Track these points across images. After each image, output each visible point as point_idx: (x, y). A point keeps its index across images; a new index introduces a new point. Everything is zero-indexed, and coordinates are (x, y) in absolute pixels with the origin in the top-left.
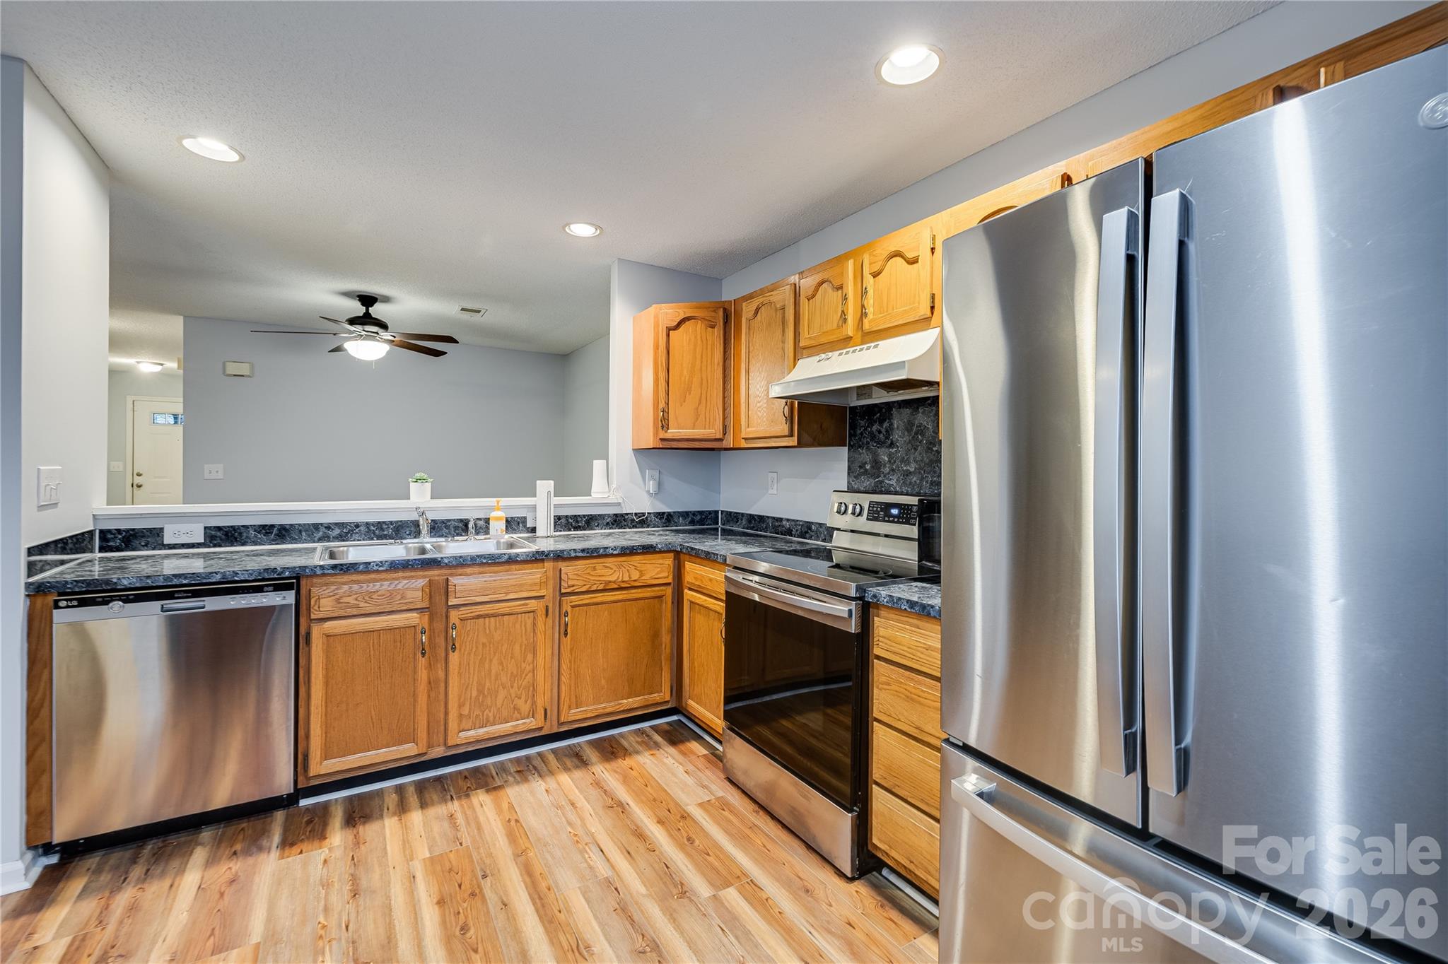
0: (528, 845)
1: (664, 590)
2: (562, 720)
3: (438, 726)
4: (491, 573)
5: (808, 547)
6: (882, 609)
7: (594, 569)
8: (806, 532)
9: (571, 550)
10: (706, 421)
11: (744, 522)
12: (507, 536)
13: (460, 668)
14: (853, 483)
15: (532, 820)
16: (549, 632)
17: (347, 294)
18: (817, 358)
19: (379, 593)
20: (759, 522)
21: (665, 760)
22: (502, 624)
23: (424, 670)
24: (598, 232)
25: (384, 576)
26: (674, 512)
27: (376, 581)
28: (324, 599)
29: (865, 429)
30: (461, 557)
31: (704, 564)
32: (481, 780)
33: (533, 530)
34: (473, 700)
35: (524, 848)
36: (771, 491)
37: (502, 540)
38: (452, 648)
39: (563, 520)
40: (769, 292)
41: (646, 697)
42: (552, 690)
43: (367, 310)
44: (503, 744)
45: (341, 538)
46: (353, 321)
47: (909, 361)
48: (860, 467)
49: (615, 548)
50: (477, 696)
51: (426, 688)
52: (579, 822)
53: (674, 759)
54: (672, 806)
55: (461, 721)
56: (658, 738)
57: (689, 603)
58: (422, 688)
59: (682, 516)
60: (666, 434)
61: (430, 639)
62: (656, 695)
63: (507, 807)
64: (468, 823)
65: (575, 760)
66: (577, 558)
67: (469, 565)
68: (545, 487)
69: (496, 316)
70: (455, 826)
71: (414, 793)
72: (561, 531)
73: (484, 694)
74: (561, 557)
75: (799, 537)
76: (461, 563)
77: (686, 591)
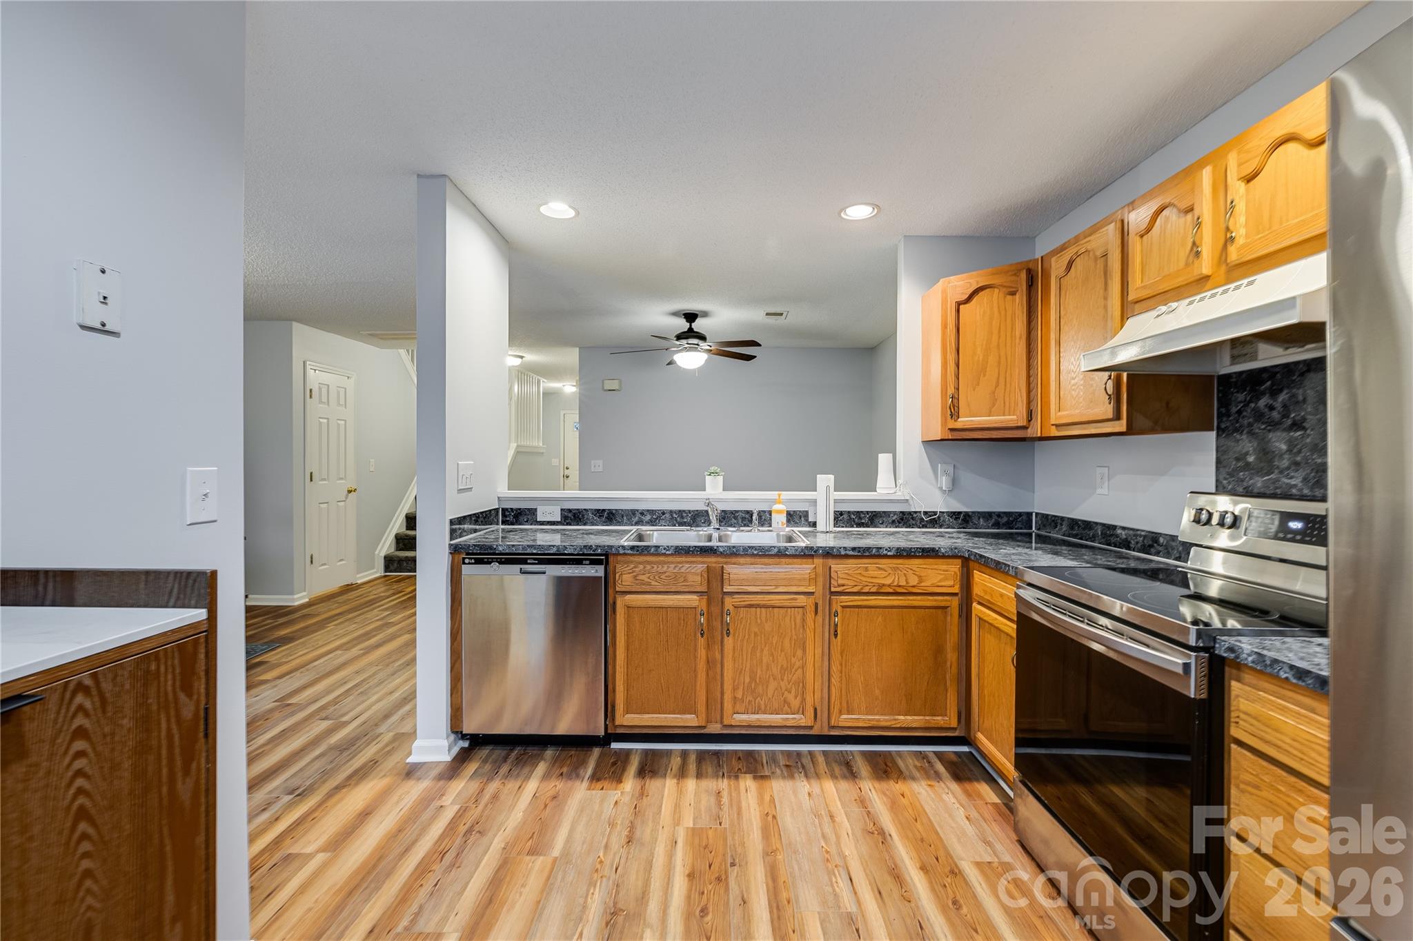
0: (778, 846)
1: (949, 601)
2: (833, 723)
3: (714, 705)
4: (762, 564)
5: (1153, 566)
6: (1247, 671)
7: (866, 569)
8: (1151, 546)
9: (840, 548)
10: (1004, 406)
11: (1064, 528)
12: (788, 529)
13: (734, 653)
14: (1225, 482)
15: (788, 821)
16: (819, 630)
17: (675, 314)
18: (1154, 313)
19: (666, 574)
20: (1084, 529)
21: (944, 796)
22: (772, 615)
23: (702, 649)
24: (876, 210)
25: (671, 559)
26: (973, 512)
27: (665, 563)
28: (625, 577)
29: (1247, 405)
30: (734, 547)
31: (995, 575)
32: (751, 765)
33: (814, 524)
34: (746, 685)
35: (774, 848)
36: (1099, 491)
37: (781, 533)
38: (727, 633)
39: (845, 516)
40: (1085, 238)
41: (927, 718)
42: (822, 690)
43: (691, 325)
44: (773, 734)
45: (652, 522)
46: (679, 337)
47: (1300, 295)
48: (1238, 459)
49: (890, 549)
50: (750, 683)
51: (705, 667)
52: (833, 838)
53: (955, 796)
54: (941, 854)
55: (735, 703)
56: (940, 767)
57: (978, 619)
58: (701, 665)
59: (983, 517)
60: (955, 423)
61: (708, 621)
62: (939, 718)
63: (769, 798)
64: (731, 805)
65: (845, 770)
66: (847, 556)
67: (742, 556)
68: (825, 481)
69: (798, 316)
70: (719, 804)
71: (695, 762)
72: (843, 527)
73: (756, 681)
74: (831, 554)
75: (1139, 551)
76: (735, 553)
77: (975, 604)
